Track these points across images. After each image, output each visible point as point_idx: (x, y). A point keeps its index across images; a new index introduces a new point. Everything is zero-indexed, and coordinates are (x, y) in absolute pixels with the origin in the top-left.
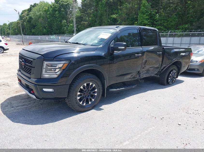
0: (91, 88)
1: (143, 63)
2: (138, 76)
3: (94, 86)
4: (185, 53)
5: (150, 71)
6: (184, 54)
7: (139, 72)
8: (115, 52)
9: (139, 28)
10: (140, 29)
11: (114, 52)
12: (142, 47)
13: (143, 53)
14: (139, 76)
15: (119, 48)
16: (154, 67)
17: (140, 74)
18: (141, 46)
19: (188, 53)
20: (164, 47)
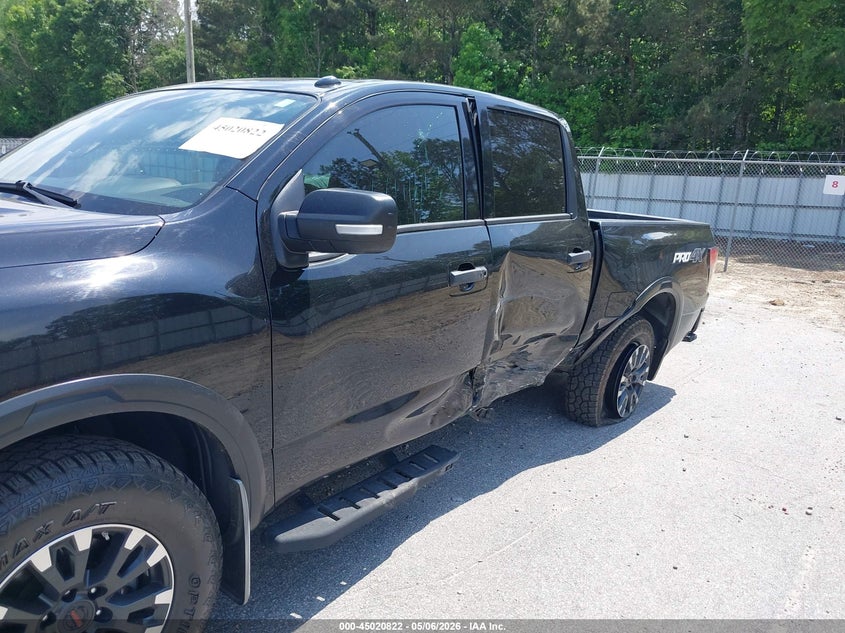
0: (122, 572)
1: (497, 318)
2: (467, 399)
3: (152, 561)
4: (690, 253)
5: (529, 358)
6: (686, 254)
7: (472, 373)
8: (313, 255)
9: (464, 104)
10: (474, 108)
11: (305, 260)
12: (486, 224)
13: (493, 257)
14: (475, 399)
15: (344, 229)
16: (550, 335)
17: (478, 385)
18: (483, 213)
19: (702, 252)
20: (600, 221)
